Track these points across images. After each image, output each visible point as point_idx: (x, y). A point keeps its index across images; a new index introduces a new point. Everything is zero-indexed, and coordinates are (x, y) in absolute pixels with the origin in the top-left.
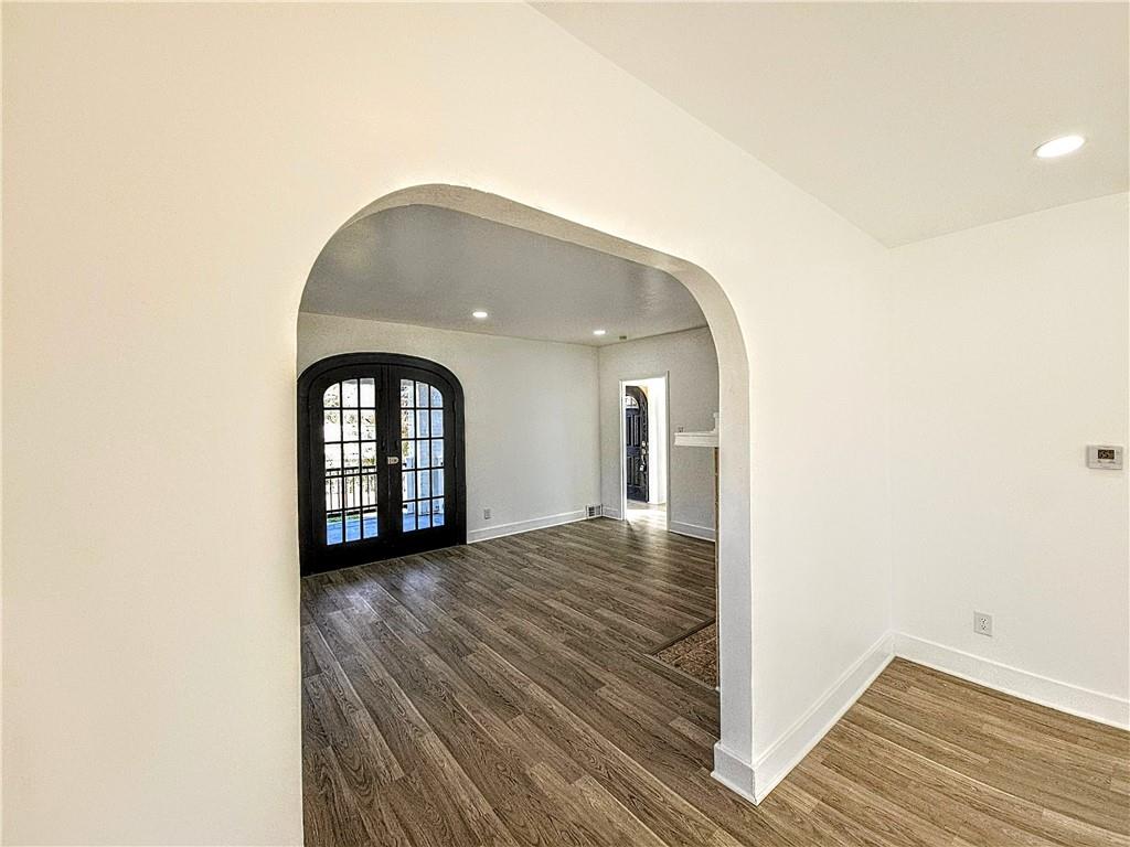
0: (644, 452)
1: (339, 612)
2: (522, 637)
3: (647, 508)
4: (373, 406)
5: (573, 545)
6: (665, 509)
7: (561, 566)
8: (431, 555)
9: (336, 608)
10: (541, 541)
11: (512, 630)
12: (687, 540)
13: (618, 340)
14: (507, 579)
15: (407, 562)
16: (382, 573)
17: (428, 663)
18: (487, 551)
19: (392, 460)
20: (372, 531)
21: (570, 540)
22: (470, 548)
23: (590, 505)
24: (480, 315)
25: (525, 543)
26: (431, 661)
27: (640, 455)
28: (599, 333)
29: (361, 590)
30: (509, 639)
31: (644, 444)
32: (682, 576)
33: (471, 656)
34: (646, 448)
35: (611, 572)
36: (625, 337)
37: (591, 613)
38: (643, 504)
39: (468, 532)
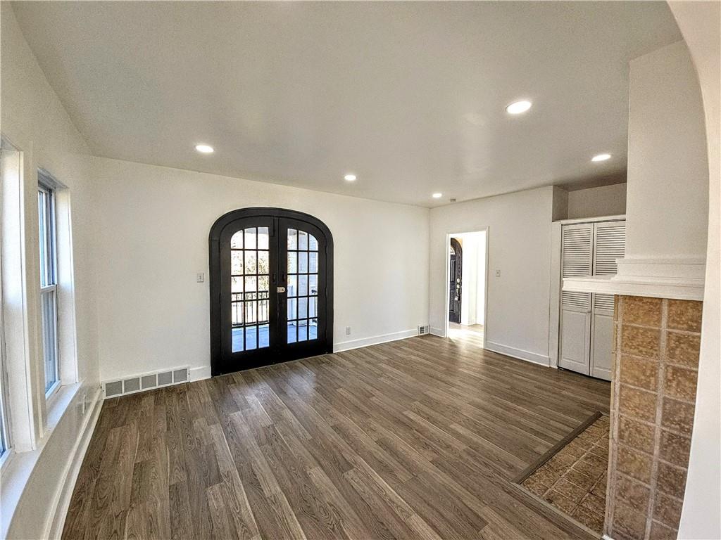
0: (458, 286)
1: (240, 412)
2: (394, 453)
3: (460, 328)
4: (267, 248)
5: (413, 357)
7: (410, 377)
8: (307, 361)
9: (238, 409)
10: (389, 353)
11: (383, 443)
12: (502, 358)
13: (449, 202)
14: (369, 388)
15: (291, 368)
16: (272, 376)
17: (314, 478)
18: (349, 360)
19: (280, 290)
20: (265, 342)
21: (411, 354)
22: (336, 357)
23: (421, 325)
24: (350, 178)
25: (377, 354)
26: (317, 474)
27: (455, 288)
28: (437, 195)
29: (256, 392)
30: (381, 454)
31: (458, 281)
32: (513, 393)
33: (351, 472)
34: (460, 284)
36: (455, 200)
37: (447, 428)
38: (457, 324)
39: (334, 344)
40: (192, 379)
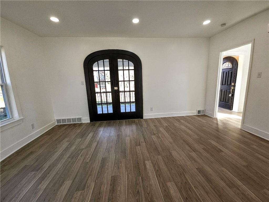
0: (232, 88)
3: (231, 113)
6: (242, 115)
19: (116, 88)
23: (199, 109)
24: (136, 21)
27: (230, 89)
31: (233, 84)
34: (234, 86)
35: (195, 150)
36: (225, 24)
38: (229, 111)
39: (143, 115)
40: (83, 122)
